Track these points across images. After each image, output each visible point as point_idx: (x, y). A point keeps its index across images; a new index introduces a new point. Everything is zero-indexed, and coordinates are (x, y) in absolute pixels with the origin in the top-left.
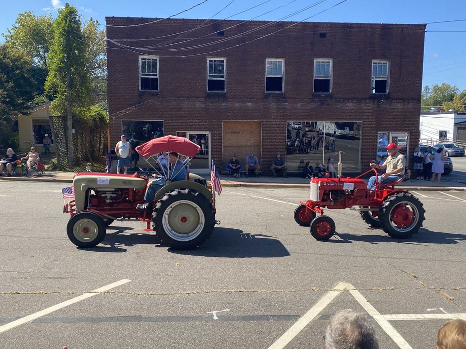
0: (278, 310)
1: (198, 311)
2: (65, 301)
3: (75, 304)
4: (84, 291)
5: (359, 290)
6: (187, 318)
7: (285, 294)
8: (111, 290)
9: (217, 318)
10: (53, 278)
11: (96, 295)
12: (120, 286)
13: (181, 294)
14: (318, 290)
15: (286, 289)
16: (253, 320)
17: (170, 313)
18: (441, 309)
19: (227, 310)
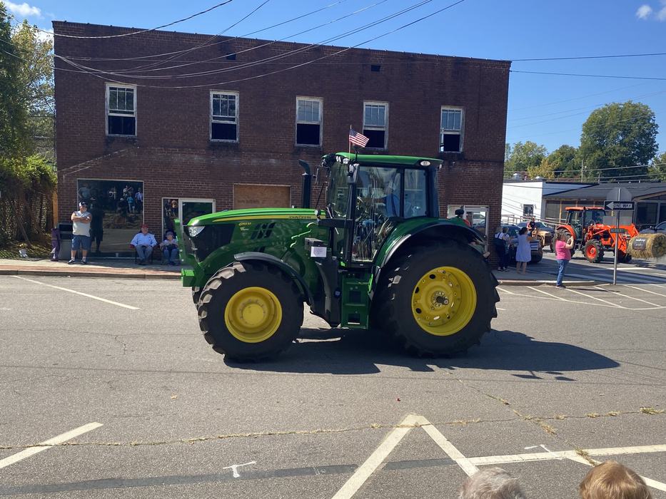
0: (326, 458)
1: (210, 466)
3: (13, 465)
4: (29, 445)
6: (195, 478)
7: (335, 434)
8: (75, 439)
9: (238, 476)
11: (48, 449)
12: (86, 433)
13: (181, 441)
14: (380, 427)
15: (336, 427)
16: (291, 475)
17: (166, 471)
18: (543, 446)
19: (253, 462)
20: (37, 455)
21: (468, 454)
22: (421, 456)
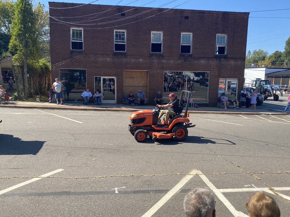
0: (155, 187)
1: (106, 188)
2: (21, 182)
3: (27, 184)
4: (34, 177)
5: (205, 175)
6: (99, 193)
7: (160, 177)
8: (51, 175)
9: (118, 192)
10: (13, 168)
11: (42, 179)
12: (57, 173)
13: (95, 178)
14: (180, 175)
15: (161, 174)
16: (140, 193)
17: (88, 189)
18: (253, 185)
19: (124, 187)
20: (37, 181)
21: (218, 187)
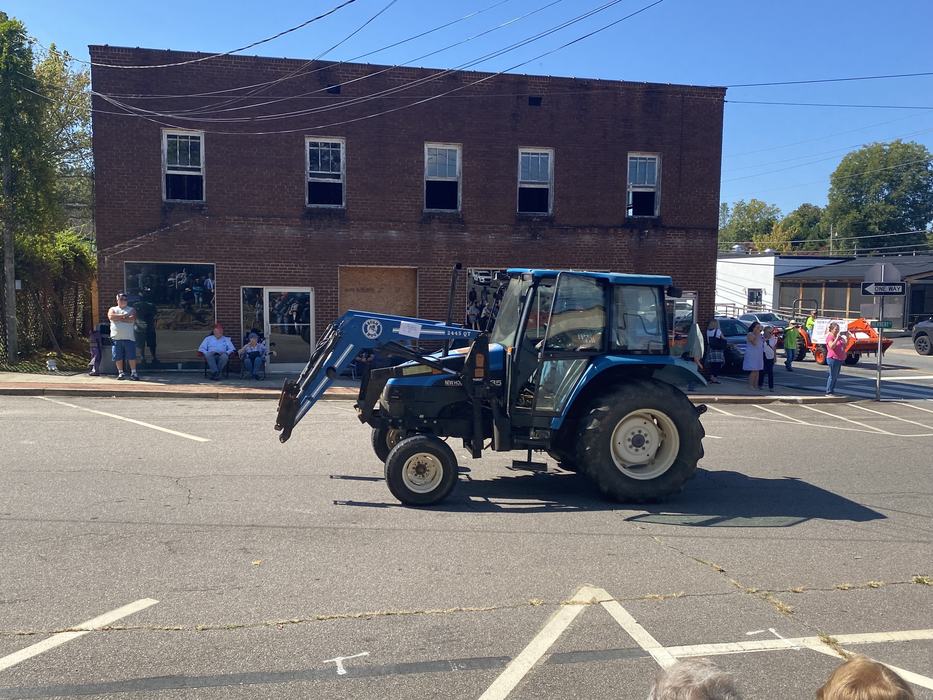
0: (467, 648)
1: (305, 658)
2: (14, 651)
3: (36, 657)
4: (57, 629)
6: (284, 676)
7: (479, 614)
8: (117, 622)
9: (344, 672)
11: (84, 636)
12: (135, 614)
13: (268, 625)
14: (542, 605)
15: (479, 605)
16: (418, 671)
17: (245, 665)
18: (772, 630)
19: (365, 653)
20: (68, 643)
21: (666, 642)
22: (600, 645)
